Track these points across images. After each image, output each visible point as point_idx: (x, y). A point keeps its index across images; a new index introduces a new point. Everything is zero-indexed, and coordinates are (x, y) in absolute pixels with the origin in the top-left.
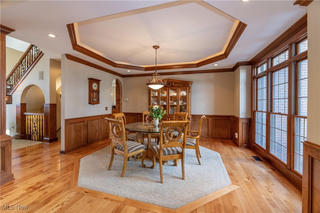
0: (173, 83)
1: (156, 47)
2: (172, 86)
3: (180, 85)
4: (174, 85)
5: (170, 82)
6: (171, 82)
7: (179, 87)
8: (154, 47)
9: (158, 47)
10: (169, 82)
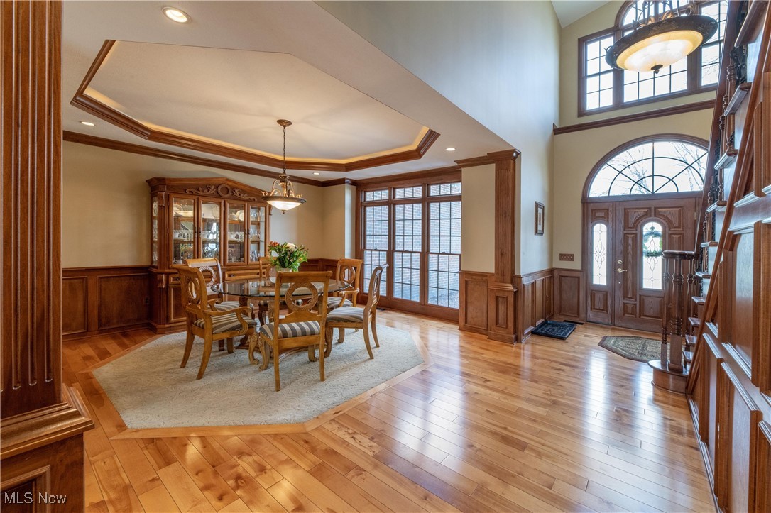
0: (236, 191)
1: (284, 123)
2: (234, 198)
3: (252, 198)
4: (238, 195)
5: (229, 187)
6: (233, 189)
7: (249, 200)
8: (280, 122)
9: (289, 123)
10: (227, 186)
